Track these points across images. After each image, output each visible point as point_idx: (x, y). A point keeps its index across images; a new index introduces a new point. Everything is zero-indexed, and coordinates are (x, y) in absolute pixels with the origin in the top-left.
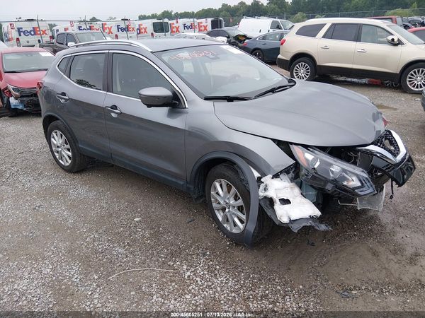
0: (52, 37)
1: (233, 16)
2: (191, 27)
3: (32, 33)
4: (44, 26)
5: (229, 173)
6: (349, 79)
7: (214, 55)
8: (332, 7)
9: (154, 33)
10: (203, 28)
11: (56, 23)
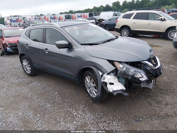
0: (24, 23)
1: (98, 11)
2: (81, 17)
3: (16, 21)
4: (21, 18)
5: (90, 73)
6: (145, 36)
7: (85, 27)
8: (139, 6)
9: (66, 19)
10: (85, 17)
11: (26, 17)
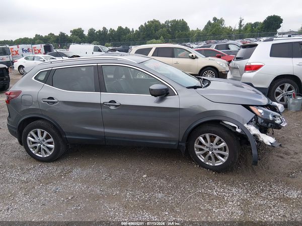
2: (28, 51)
8: (115, 38)
10: (37, 51)
